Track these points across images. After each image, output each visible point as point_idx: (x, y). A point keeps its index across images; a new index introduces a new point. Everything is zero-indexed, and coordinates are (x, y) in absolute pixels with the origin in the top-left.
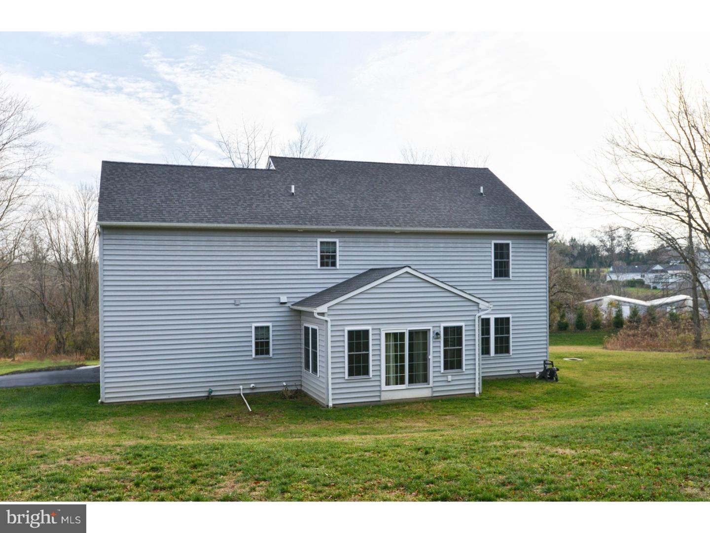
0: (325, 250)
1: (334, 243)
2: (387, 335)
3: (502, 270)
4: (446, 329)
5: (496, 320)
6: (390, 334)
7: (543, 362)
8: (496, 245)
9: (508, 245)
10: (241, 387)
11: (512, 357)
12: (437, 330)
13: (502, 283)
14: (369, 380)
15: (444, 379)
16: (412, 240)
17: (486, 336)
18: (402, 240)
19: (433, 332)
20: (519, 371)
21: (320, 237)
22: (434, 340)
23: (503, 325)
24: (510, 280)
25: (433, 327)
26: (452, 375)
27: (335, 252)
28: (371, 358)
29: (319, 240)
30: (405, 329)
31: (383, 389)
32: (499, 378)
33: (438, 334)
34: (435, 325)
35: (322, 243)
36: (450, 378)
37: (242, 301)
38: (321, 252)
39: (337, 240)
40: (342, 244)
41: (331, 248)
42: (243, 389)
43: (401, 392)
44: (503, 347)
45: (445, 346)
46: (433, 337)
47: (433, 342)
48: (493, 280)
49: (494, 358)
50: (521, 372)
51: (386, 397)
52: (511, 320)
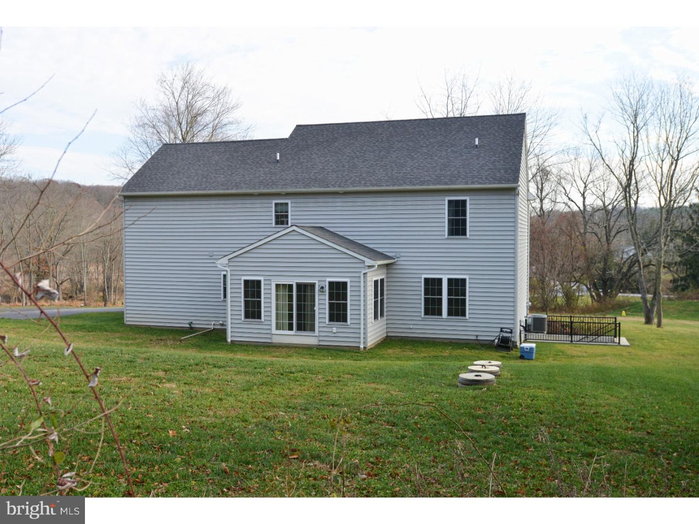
0: (279, 210)
1: (287, 204)
2: (277, 286)
3: (457, 227)
4: (331, 284)
5: (450, 281)
6: (280, 285)
7: (499, 330)
8: (450, 202)
9: (464, 202)
10: (213, 323)
11: (469, 321)
12: (322, 284)
13: (458, 241)
14: (261, 323)
15: (330, 330)
16: (359, 200)
17: (438, 297)
18: (350, 200)
19: (319, 286)
20: (477, 336)
21: (275, 199)
22: (320, 293)
23: (457, 286)
24: (467, 239)
25: (319, 281)
26: (337, 327)
27: (287, 212)
28: (263, 305)
29: (274, 202)
30: (293, 281)
31: (273, 333)
32: (454, 341)
33: (322, 288)
34: (321, 280)
35: (276, 204)
36: (335, 330)
37: (215, 253)
38: (276, 212)
39: (289, 202)
40: (293, 205)
41: (284, 208)
42: (214, 324)
43: (289, 337)
44: (458, 308)
45: (330, 299)
46: (319, 290)
47: (319, 295)
48: (447, 239)
49: (447, 320)
50: (479, 338)
51: (276, 340)
52: (467, 282)
